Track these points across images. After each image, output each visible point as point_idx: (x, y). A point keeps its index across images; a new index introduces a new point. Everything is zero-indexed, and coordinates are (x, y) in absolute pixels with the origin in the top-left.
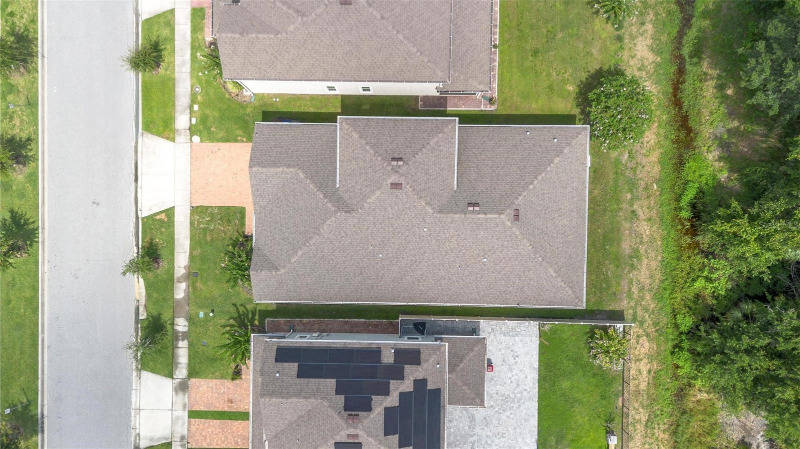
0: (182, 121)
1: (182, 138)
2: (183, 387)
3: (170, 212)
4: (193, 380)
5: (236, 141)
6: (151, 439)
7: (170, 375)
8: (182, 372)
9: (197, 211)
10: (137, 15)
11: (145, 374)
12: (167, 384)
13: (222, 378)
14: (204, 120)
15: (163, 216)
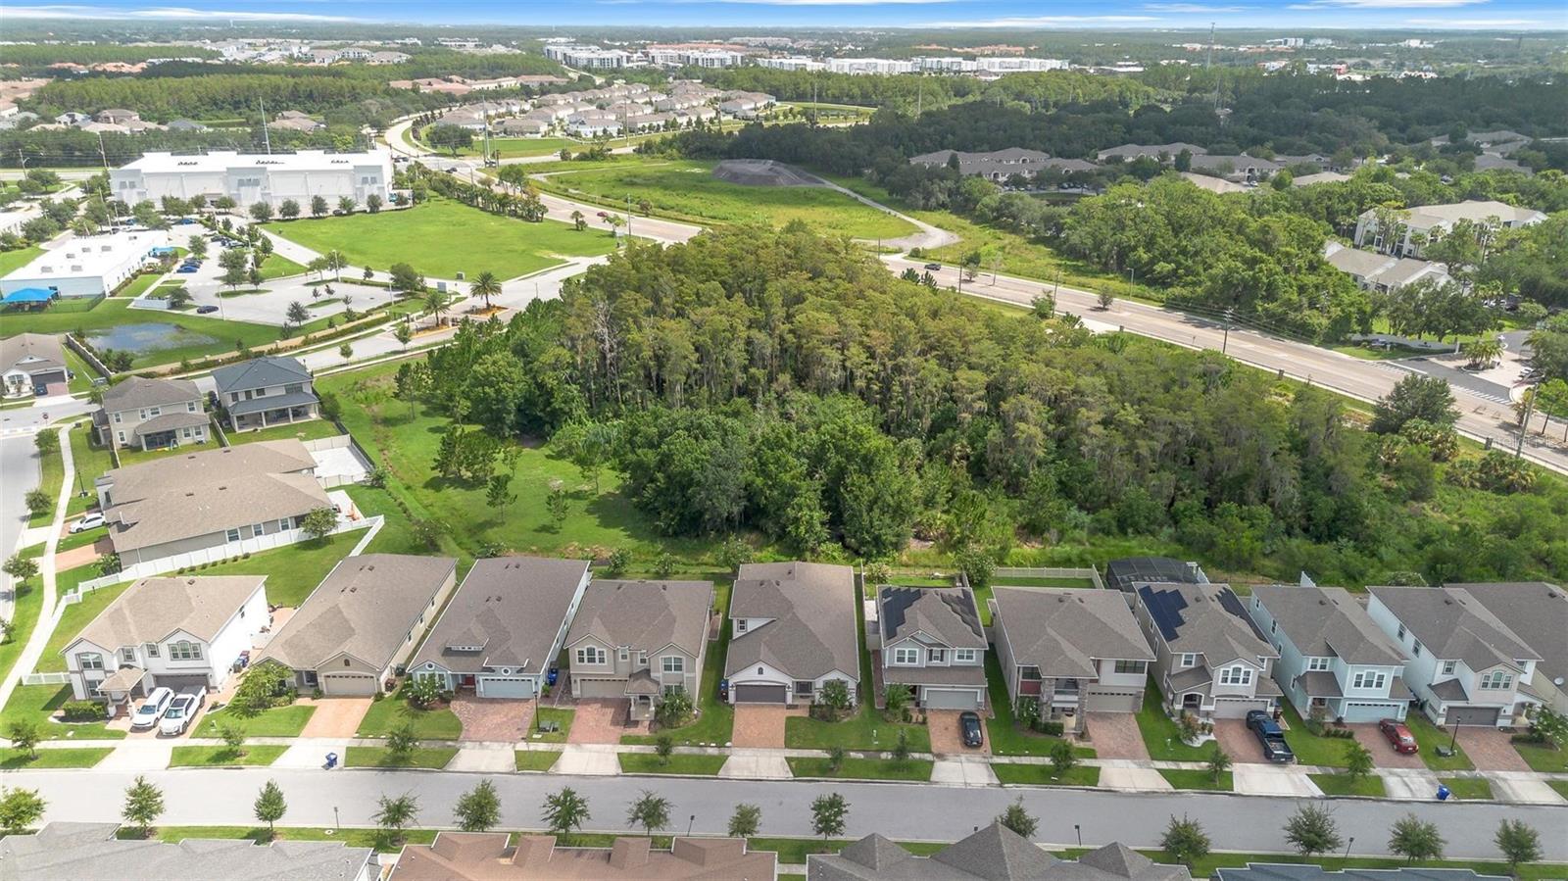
0: (712, 751)
1: (727, 752)
2: (941, 756)
3: (789, 760)
4: (933, 750)
5: (732, 720)
6: (990, 776)
7: (932, 763)
8: (928, 757)
9: (788, 745)
10: (617, 776)
11: (934, 777)
12: (939, 765)
13: (928, 734)
14: (713, 739)
15: (793, 764)
